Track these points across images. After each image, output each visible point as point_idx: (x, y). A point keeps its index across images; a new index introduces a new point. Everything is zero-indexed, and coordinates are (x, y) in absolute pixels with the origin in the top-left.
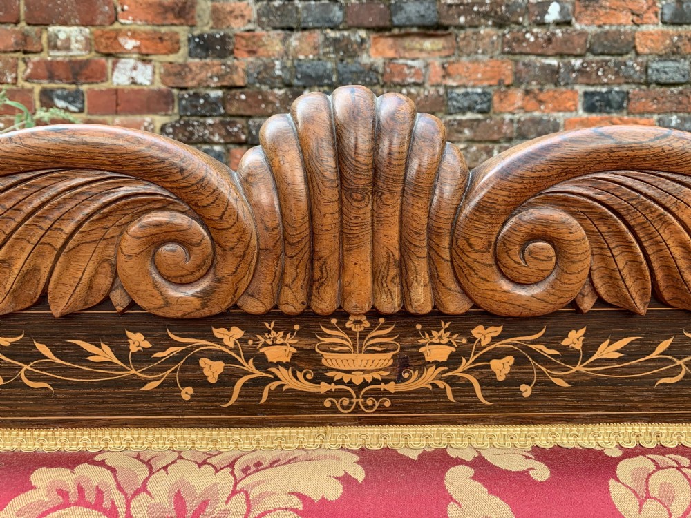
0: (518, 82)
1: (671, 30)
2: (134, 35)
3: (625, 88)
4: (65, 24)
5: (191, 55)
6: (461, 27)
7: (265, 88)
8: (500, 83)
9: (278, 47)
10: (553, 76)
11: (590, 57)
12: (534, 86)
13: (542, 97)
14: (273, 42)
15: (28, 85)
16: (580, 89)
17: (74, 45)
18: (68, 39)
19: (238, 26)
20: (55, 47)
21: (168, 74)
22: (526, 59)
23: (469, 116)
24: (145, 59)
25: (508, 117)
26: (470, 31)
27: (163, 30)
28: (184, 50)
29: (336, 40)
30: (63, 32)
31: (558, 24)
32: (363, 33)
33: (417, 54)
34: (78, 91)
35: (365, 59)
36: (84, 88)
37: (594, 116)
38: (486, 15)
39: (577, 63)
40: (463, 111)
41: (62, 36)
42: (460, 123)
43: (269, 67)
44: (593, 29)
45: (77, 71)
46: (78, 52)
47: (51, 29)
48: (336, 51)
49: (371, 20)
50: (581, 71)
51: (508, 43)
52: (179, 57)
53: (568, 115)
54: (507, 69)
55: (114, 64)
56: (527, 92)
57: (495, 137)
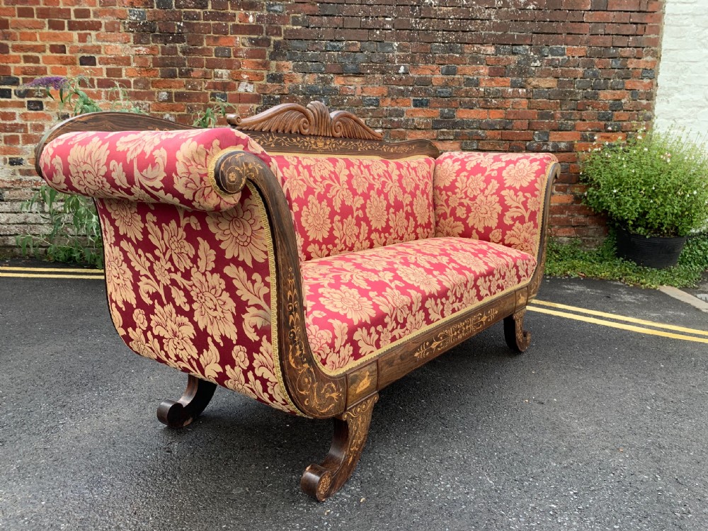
0: (389, 95)
1: (445, 77)
2: (247, 73)
3: (428, 98)
4: (221, 68)
5: (268, 81)
6: (369, 74)
7: (295, 95)
8: (383, 95)
9: (300, 80)
10: (401, 93)
11: (416, 86)
12: (395, 97)
13: (398, 101)
14: (299, 77)
15: (206, 91)
16: (412, 98)
17: (224, 76)
18: (222, 74)
19: (286, 71)
20: (217, 77)
21: (259, 88)
22: (392, 86)
23: (371, 107)
24: (251, 82)
25: (385, 108)
26: (371, 75)
27: (258, 71)
28: (265, 79)
29: (322, 78)
30: (220, 71)
31: (404, 73)
32: (332, 75)
33: (352, 83)
34: (225, 94)
35: (333, 85)
36: (227, 92)
37: (417, 109)
38: (377, 70)
39: (411, 88)
40: (369, 105)
41: (220, 73)
42: (368, 110)
43: (297, 87)
44: (416, 76)
45: (225, 86)
46: (225, 79)
47: (215, 70)
48: (322, 82)
49: (334, 71)
50: (412, 91)
51: (385, 80)
52: (263, 82)
53: (407, 108)
54: (385, 91)
55: (239, 84)
56: (392, 99)
57: (381, 116)
